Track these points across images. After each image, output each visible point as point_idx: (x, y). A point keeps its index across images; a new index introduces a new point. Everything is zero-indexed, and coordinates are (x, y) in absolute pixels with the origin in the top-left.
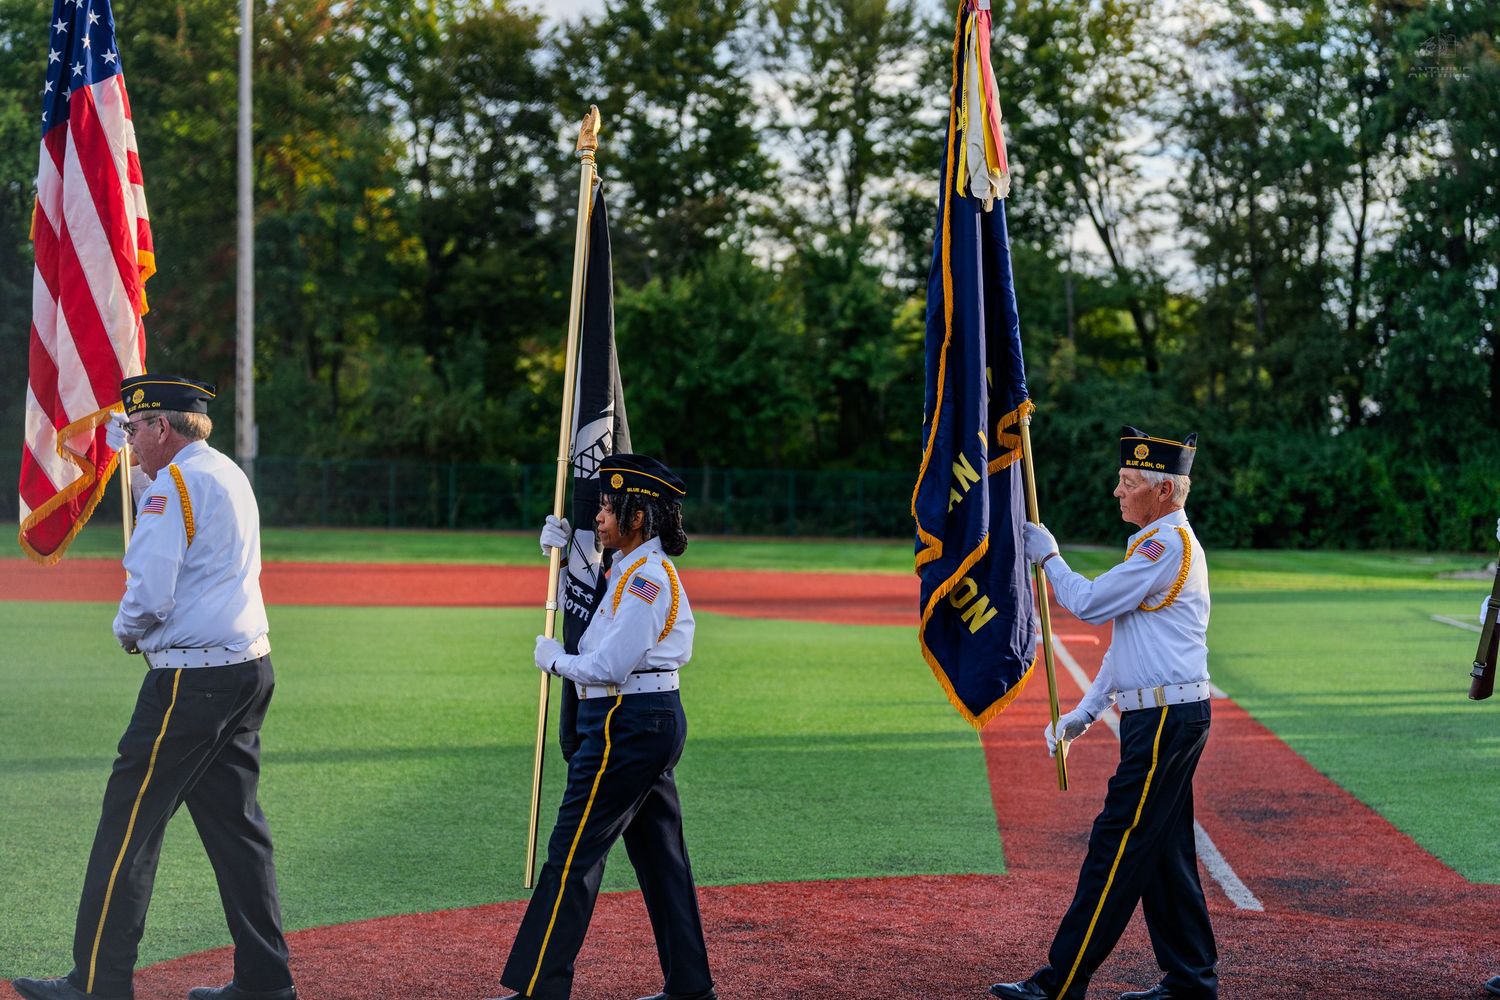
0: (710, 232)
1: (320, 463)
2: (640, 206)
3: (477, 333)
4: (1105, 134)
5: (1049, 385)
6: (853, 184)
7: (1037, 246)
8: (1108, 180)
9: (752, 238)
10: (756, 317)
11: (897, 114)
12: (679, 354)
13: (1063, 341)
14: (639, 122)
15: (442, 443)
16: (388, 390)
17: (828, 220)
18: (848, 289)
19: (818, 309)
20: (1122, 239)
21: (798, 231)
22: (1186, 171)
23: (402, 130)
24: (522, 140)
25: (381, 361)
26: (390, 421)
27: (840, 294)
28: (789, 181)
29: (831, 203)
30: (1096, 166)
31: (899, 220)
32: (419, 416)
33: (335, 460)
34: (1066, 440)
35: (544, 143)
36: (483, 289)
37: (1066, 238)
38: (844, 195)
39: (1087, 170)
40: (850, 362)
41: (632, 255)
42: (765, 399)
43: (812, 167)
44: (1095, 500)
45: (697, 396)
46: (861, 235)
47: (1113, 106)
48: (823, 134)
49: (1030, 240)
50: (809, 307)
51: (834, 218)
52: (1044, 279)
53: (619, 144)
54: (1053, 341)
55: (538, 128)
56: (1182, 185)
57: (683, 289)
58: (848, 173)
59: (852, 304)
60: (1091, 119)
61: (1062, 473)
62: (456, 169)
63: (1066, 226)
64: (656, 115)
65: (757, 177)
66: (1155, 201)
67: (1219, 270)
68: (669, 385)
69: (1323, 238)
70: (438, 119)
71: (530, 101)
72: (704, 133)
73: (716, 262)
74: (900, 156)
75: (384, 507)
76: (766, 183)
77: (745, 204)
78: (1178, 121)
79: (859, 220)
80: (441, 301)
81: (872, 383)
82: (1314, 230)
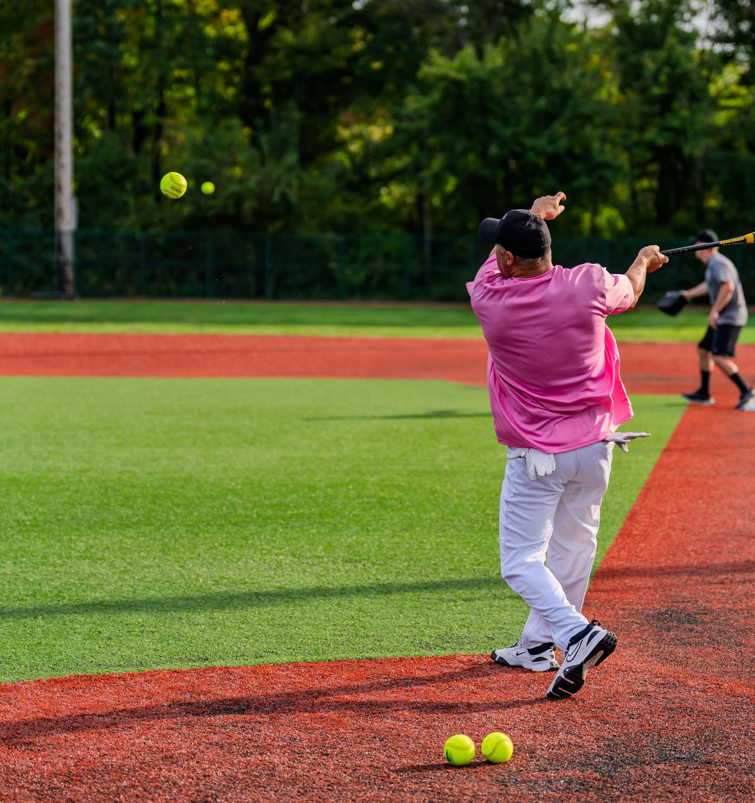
1: (139, 235)
3: (292, 103)
10: (570, 84)
12: (494, 123)
15: (258, 213)
18: (662, 54)
25: (198, 134)
27: (654, 60)
33: (153, 231)
36: (300, 60)
40: (664, 129)
42: (578, 167)
50: (624, 74)
57: (496, 58)
59: (666, 69)
73: (529, 29)
75: (202, 278)
80: (259, 72)
81: (687, 150)
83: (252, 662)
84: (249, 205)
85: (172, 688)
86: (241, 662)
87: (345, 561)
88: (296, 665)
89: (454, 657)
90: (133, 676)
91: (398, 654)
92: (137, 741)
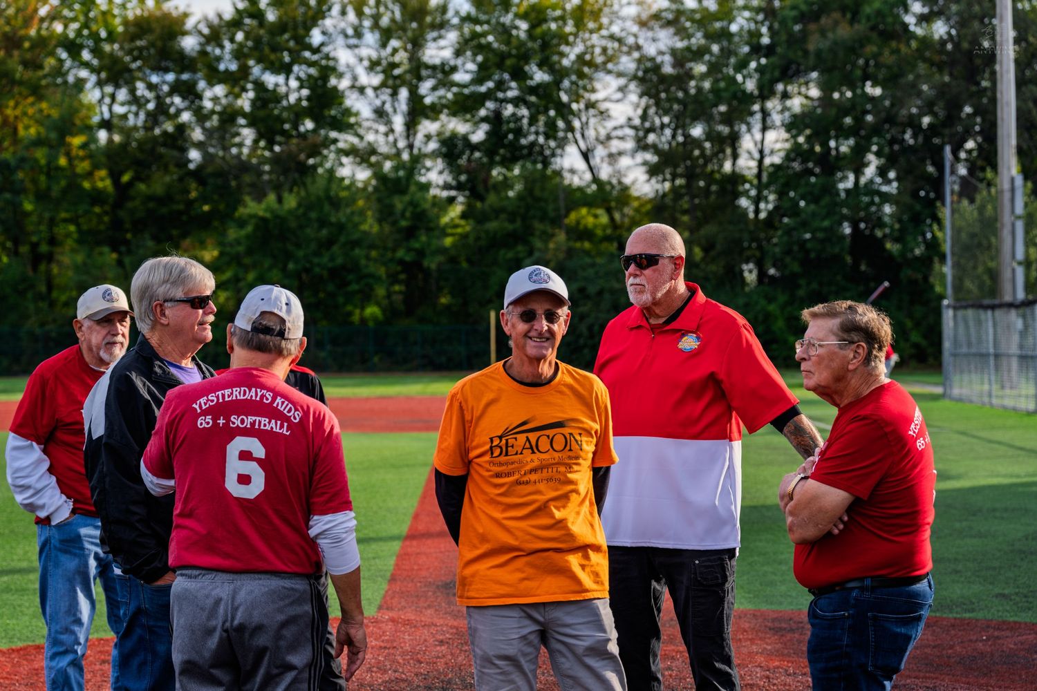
0: (311, 161)
1: (38, 331)
2: (262, 144)
3: (147, 236)
4: (585, 88)
5: (548, 262)
6: (411, 126)
7: (539, 166)
8: (588, 119)
9: (341, 164)
10: (343, 220)
11: (440, 76)
12: (290, 247)
13: (557, 231)
14: (260, 86)
17: (394, 151)
18: (407, 198)
19: (385, 214)
20: (598, 160)
21: (373, 159)
22: (640, 112)
23: (92, 95)
24: (177, 100)
25: (79, 258)
27: (401, 202)
28: (366, 124)
29: (395, 141)
30: (580, 110)
31: (444, 150)
33: (48, 328)
35: (192, 102)
36: (151, 205)
37: (558, 160)
38: (405, 134)
39: (572, 112)
40: (409, 250)
41: (254, 178)
42: (351, 277)
43: (380, 113)
44: (582, 341)
46: (417, 160)
47: (590, 67)
48: (389, 91)
49: (535, 162)
50: (381, 212)
51: (398, 149)
52: (543, 189)
53: (245, 102)
54: (550, 231)
55: (189, 92)
56: (637, 122)
57: (291, 202)
58: (408, 119)
59: (410, 209)
60: (574, 78)
62: (131, 120)
63: (559, 151)
64: (270, 80)
65: (343, 122)
66: (619, 133)
67: (664, 180)
68: (284, 269)
69: (735, 156)
70: (117, 86)
71: (182, 72)
72: (305, 92)
73: (314, 182)
74: (444, 106)
76: (351, 126)
77: (335, 141)
78: (634, 77)
79: (415, 151)
80: (122, 214)
81: (426, 263)
82: (729, 151)
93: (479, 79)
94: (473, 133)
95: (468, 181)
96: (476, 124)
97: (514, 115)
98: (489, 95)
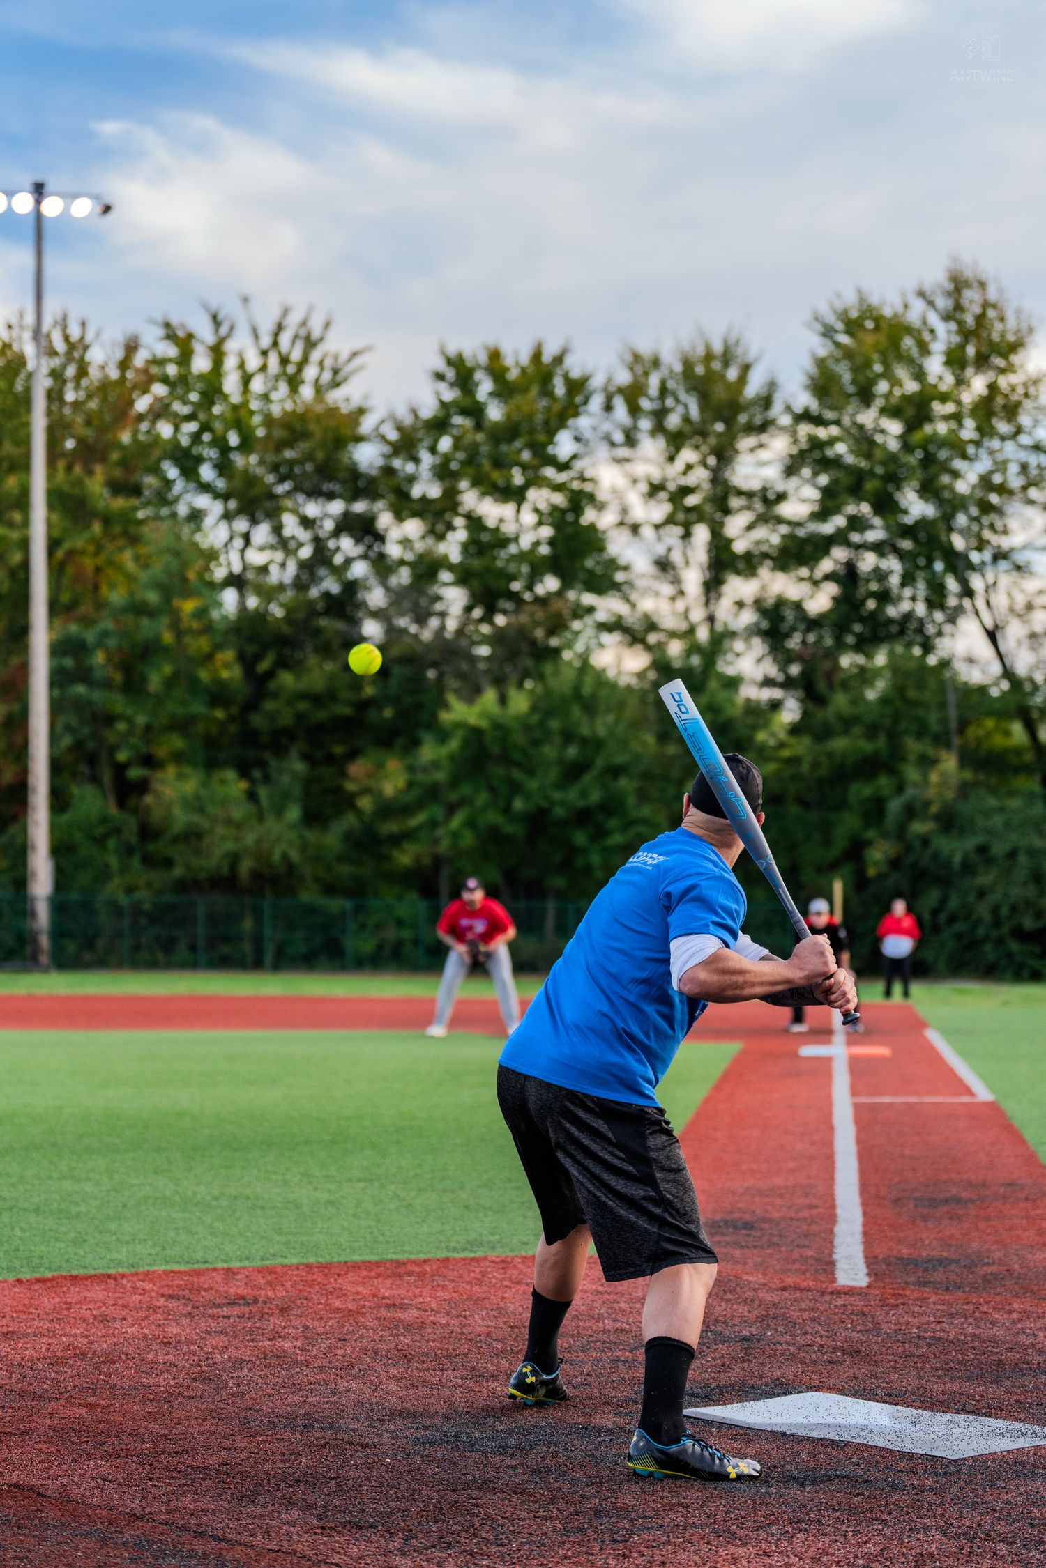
0: (554, 642)
1: (123, 900)
2: (477, 613)
3: (294, 753)
4: (992, 528)
5: (927, 804)
6: (712, 586)
7: (917, 651)
8: (997, 577)
9: (601, 646)
10: (601, 731)
11: (759, 506)
12: (517, 774)
13: (944, 754)
14: (475, 522)
15: (256, 875)
16: (195, 818)
17: (683, 626)
18: (704, 700)
20: (1012, 642)
21: (652, 638)
23: (215, 533)
24: (347, 543)
25: (190, 788)
26: (198, 852)
28: (641, 583)
29: (687, 612)
30: (984, 563)
31: (765, 625)
32: (229, 846)
33: (138, 895)
34: (947, 864)
35: (370, 547)
36: (303, 706)
37: (948, 641)
38: (703, 599)
39: (971, 566)
41: (464, 666)
42: (613, 823)
43: (664, 565)
45: (538, 821)
46: (720, 639)
47: (1000, 495)
48: (679, 531)
49: (909, 645)
51: (691, 622)
52: (922, 687)
53: (452, 547)
54: (933, 753)
55: (364, 529)
57: (520, 703)
58: (708, 575)
60: (975, 511)
61: (943, 901)
62: (275, 576)
63: (948, 628)
64: (493, 511)
65: (603, 582)
68: (507, 810)
70: (254, 521)
71: (353, 496)
72: (547, 532)
73: (557, 672)
74: (765, 556)
75: (193, 948)
76: (616, 587)
77: (591, 610)
79: (719, 626)
80: (257, 720)
83: (259, 1264)
84: (246, 866)
85: (168, 1286)
86: (246, 1263)
87: (359, 1180)
88: (309, 1267)
89: (485, 1258)
90: (123, 1276)
91: (422, 1257)
92: (129, 1330)
93: (822, 514)
94: (812, 597)
95: (804, 674)
96: (816, 583)
97: (877, 570)
98: (839, 538)
